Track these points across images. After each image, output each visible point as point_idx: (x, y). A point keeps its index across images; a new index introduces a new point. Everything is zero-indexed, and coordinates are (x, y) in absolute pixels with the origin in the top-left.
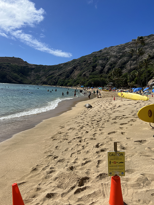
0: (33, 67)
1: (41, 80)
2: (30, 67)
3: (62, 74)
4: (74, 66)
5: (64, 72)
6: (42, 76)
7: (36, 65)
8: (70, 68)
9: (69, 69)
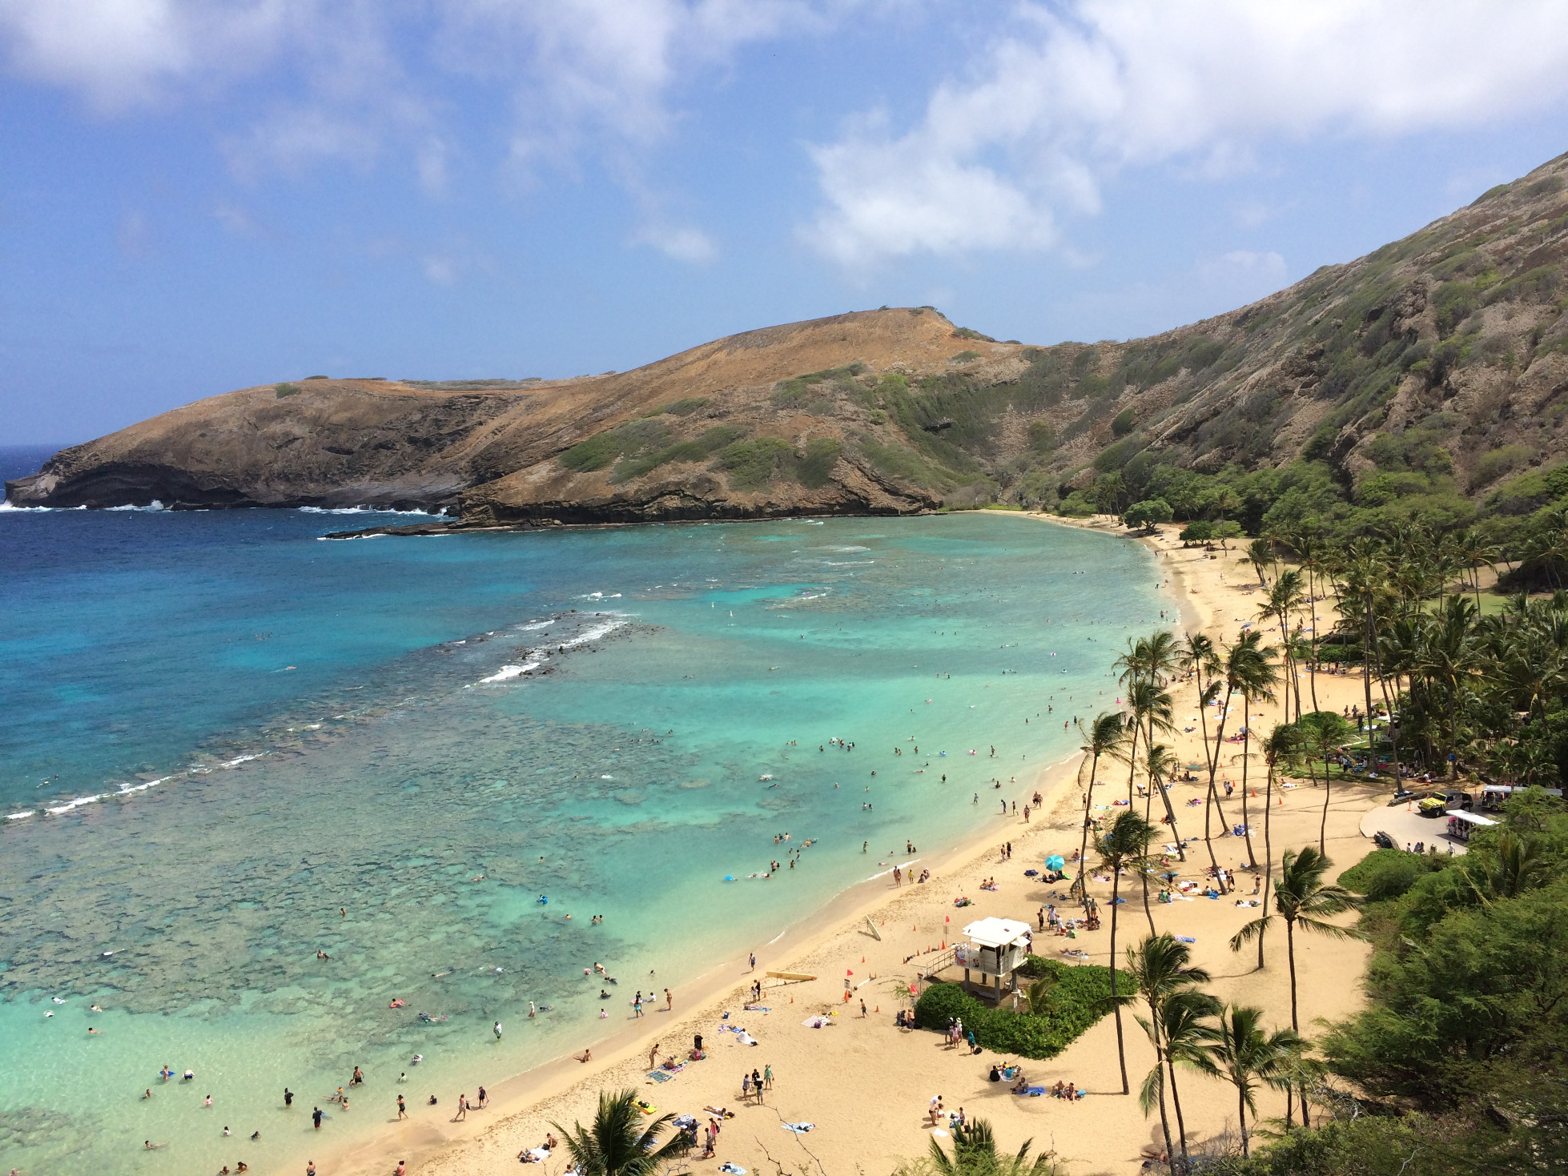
0: (1017, 368)
1: (1060, 468)
2: (989, 372)
3: (1199, 424)
4: (1290, 352)
5: (1216, 413)
6: (1073, 432)
7: (1033, 354)
8: (1264, 372)
9: (1253, 387)
